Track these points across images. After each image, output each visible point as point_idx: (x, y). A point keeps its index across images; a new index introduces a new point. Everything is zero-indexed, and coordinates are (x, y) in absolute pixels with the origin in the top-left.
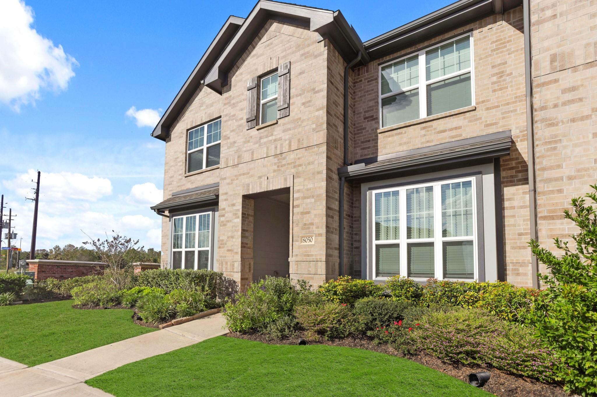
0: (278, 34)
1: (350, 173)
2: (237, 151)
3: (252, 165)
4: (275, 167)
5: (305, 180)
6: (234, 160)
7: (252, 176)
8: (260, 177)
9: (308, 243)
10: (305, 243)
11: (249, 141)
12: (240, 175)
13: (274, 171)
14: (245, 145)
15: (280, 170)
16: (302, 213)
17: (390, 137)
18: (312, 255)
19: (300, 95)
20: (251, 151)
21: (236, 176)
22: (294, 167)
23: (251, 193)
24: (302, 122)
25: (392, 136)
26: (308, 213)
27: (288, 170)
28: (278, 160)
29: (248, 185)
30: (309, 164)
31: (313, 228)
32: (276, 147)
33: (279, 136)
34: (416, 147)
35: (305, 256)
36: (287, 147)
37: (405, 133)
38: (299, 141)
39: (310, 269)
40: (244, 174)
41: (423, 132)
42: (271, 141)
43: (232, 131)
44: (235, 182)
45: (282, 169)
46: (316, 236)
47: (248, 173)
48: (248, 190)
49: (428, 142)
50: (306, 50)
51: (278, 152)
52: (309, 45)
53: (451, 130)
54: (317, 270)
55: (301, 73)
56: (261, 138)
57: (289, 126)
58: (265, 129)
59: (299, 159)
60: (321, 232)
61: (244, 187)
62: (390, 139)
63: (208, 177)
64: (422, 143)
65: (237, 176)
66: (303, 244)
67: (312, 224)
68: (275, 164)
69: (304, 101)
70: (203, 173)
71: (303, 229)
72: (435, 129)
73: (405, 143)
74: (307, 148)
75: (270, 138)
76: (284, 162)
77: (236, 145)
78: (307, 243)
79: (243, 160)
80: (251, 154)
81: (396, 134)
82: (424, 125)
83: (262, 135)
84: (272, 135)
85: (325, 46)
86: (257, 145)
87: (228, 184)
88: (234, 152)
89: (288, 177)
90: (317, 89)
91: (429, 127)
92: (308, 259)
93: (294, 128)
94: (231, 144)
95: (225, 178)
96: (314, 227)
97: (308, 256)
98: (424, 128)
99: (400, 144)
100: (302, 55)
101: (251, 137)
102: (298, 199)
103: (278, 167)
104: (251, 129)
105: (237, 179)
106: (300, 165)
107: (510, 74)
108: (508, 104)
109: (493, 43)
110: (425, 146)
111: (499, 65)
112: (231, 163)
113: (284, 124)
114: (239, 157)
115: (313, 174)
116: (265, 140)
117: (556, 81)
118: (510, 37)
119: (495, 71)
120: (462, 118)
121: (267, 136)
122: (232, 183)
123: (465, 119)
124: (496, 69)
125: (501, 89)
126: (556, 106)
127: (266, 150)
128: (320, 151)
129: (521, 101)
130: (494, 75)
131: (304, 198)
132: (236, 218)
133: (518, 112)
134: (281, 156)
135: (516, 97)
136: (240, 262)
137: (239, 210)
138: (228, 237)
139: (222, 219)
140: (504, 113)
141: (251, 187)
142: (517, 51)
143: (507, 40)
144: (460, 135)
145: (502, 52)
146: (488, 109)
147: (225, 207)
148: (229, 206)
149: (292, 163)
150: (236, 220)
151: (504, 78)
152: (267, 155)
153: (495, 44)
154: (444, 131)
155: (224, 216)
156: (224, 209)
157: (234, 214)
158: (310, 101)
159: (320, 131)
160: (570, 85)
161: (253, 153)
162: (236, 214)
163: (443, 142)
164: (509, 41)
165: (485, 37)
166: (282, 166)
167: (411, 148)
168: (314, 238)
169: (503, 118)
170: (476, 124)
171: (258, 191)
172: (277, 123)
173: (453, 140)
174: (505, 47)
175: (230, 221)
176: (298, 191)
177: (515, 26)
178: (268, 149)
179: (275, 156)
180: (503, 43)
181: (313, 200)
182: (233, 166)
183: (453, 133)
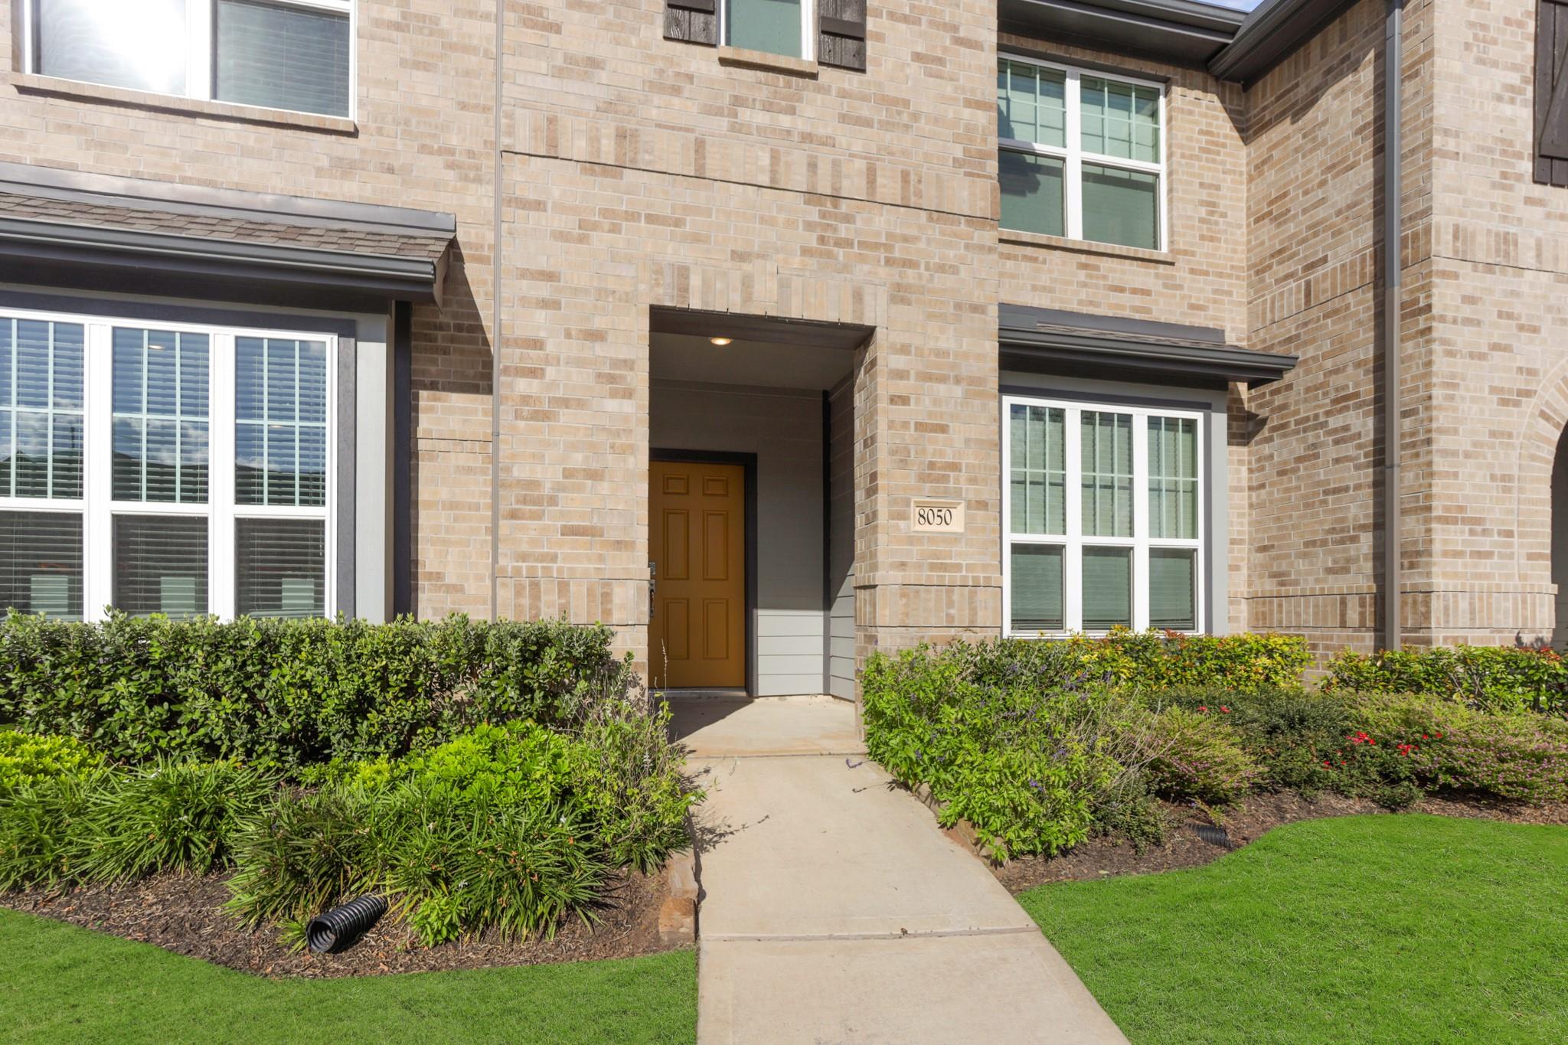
2: (607, 108)
3: (697, 195)
4: (811, 240)
5: (930, 316)
6: (593, 141)
7: (696, 238)
8: (739, 256)
9: (936, 528)
10: (926, 527)
11: (676, 91)
12: (632, 216)
13: (806, 251)
14: (657, 99)
15: (829, 255)
16: (920, 427)
17: (1009, 259)
18: (958, 567)
19: (905, 19)
20: (692, 137)
21: (606, 213)
22: (889, 262)
23: (695, 304)
24: (915, 117)
25: (1015, 258)
26: (943, 429)
27: (866, 268)
28: (823, 215)
29: (683, 272)
30: (942, 268)
31: (957, 481)
32: (813, 166)
33: (822, 131)
34: (1068, 307)
35: (933, 567)
36: (862, 182)
37: (1044, 262)
38: (905, 176)
39: (952, 611)
40: (651, 219)
41: (1082, 275)
42: (788, 132)
44: (601, 240)
45: (841, 253)
46: (969, 507)
47: (678, 223)
48: (684, 290)
49: (1091, 303)
51: (825, 187)
53: (1134, 291)
54: (973, 611)
56: (738, 101)
57: (865, 111)
58: (759, 73)
59: (906, 239)
60: (984, 497)
61: (659, 272)
62: (1009, 264)
63: (248, 152)
64: (1080, 302)
65: (615, 220)
66: (920, 528)
67: (955, 467)
68: (809, 226)
69: (919, 49)
70: (204, 122)
71: (922, 478)
72: (1105, 277)
74: (935, 215)
75: (785, 121)
76: (843, 230)
77: (602, 76)
78: (934, 528)
79: (647, 157)
80: (692, 146)
81: (1026, 258)
82: (1083, 258)
83: (746, 92)
84: (792, 111)
86: (723, 123)
88: (590, 105)
89: (868, 290)
91: (1097, 268)
92: (948, 577)
93: (887, 126)
94: (570, 59)
95: (539, 206)
96: (963, 475)
97: (944, 567)
98: (1084, 266)
99: (1034, 288)
101: (690, 78)
102: (902, 375)
103: (822, 240)
104: (688, 42)
105: (615, 229)
106: (911, 264)
107: (1224, 215)
108: (1220, 275)
109: (1201, 132)
110: (1085, 310)
111: (1211, 186)
112: (579, 148)
113: (843, 94)
114: (621, 136)
115: (958, 306)
116: (760, 118)
117: (1456, 276)
118: (1226, 136)
119: (1204, 195)
120: (1152, 271)
121: (768, 107)
122: (582, 239)
123: (1157, 276)
124: (1205, 191)
125: (1212, 239)
126: (1455, 322)
127: (765, 160)
128: (975, 241)
129: (1238, 278)
130: (1203, 203)
131: (926, 377)
132: (613, 394)
133: (1235, 298)
134: (835, 206)
135: (1232, 267)
136: (646, 586)
137: (629, 364)
138: (568, 473)
139: (523, 386)
140: (1216, 291)
141: (695, 281)
142: (1234, 172)
143: (1221, 140)
144: (1149, 311)
145: (1214, 161)
146: (1192, 271)
147: (542, 334)
148: (568, 335)
149: (876, 246)
150: (612, 405)
151: (1215, 218)
152: (773, 180)
153: (1204, 138)
154: (1122, 290)
155: (534, 373)
156: (537, 344)
157: (599, 375)
158: (940, 61)
159: (979, 176)
160: (1469, 292)
161: (700, 145)
162: (612, 379)
163: (1120, 313)
164: (1224, 145)
165: (1190, 113)
166: (838, 243)
167: (1057, 306)
168: (959, 514)
169: (1215, 301)
170: (1174, 296)
171: (736, 309)
172: (813, 76)
173: (1137, 316)
174: (1218, 153)
175: (581, 404)
176: (904, 349)
177: (1233, 120)
178: (775, 157)
179: (812, 196)
180: (1216, 144)
181: (958, 391)
182: (592, 165)
183: (1138, 300)
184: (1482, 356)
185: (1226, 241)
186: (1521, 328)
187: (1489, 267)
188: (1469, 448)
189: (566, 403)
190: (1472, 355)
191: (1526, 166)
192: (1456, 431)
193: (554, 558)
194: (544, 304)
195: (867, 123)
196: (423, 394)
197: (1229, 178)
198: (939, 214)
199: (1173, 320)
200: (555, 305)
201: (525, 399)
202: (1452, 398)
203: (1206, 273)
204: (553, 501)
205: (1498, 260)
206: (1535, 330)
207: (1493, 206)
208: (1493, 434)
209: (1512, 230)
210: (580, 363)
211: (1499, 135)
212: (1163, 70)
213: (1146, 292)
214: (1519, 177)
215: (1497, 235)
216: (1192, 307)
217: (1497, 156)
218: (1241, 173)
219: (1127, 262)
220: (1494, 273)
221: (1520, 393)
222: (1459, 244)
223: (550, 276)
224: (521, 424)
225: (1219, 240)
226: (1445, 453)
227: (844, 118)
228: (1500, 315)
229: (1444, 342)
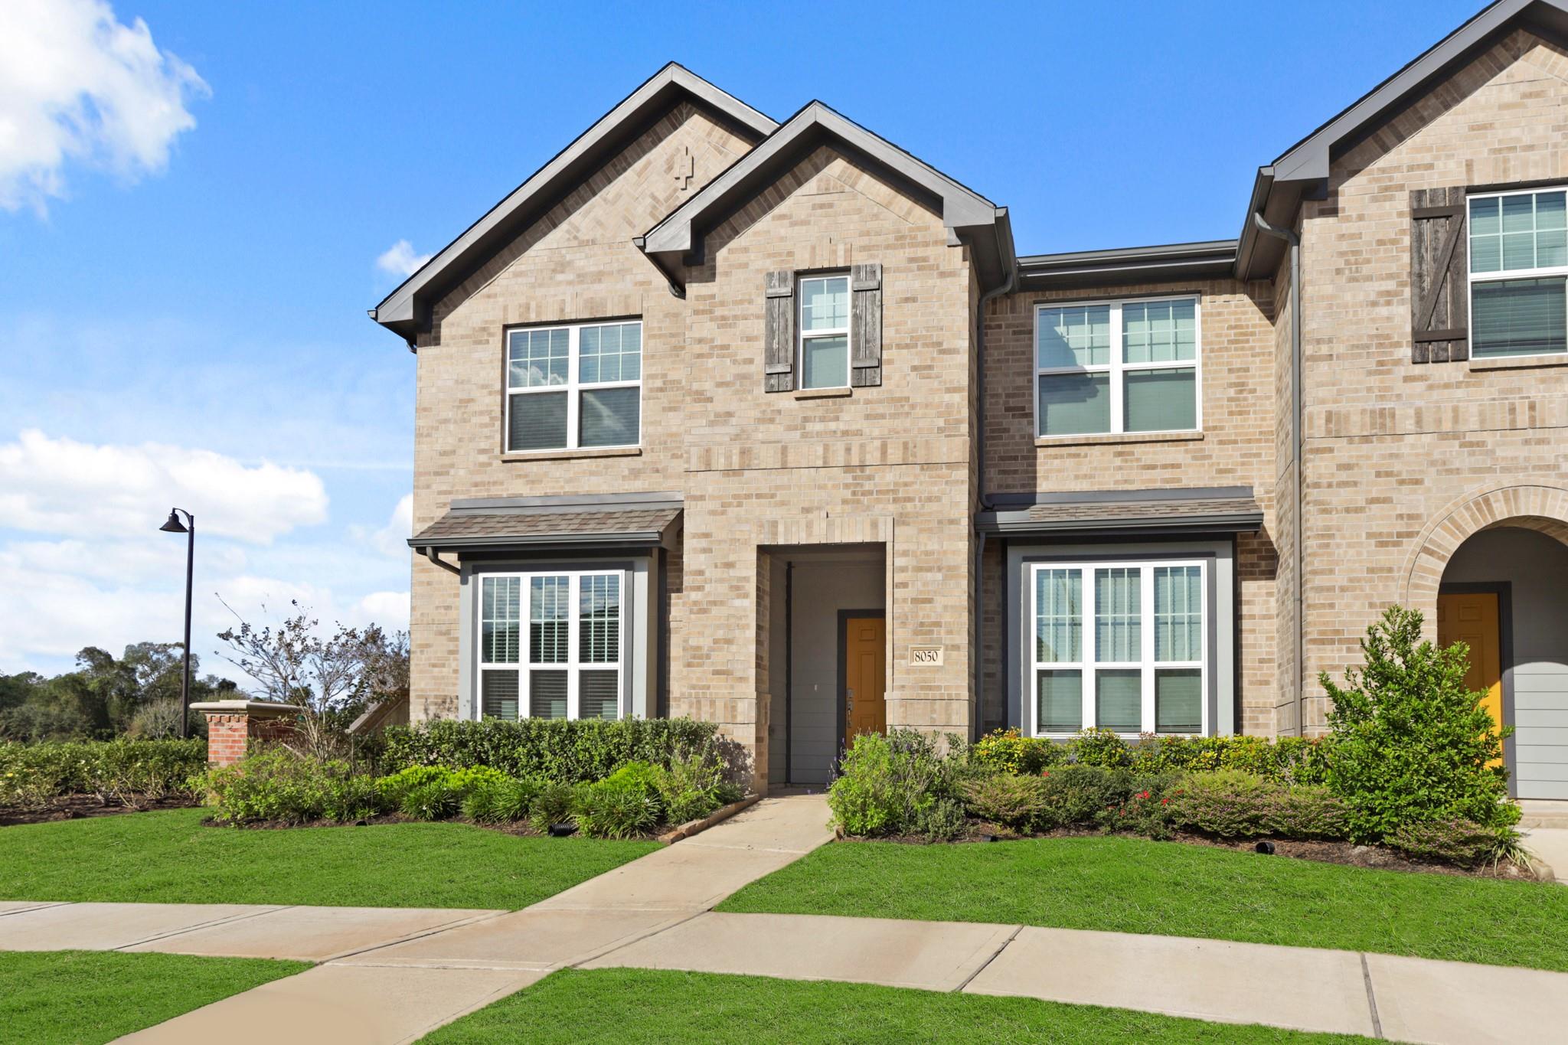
0: (847, 189)
1: (1000, 526)
2: (736, 438)
3: (783, 478)
4: (848, 494)
5: (921, 531)
6: (728, 457)
7: (783, 503)
8: (806, 510)
9: (927, 663)
10: (921, 663)
11: (772, 421)
12: (748, 496)
13: (845, 502)
14: (762, 427)
15: (858, 502)
16: (915, 601)
18: (939, 687)
19: (907, 346)
20: (780, 445)
21: (735, 497)
22: (895, 500)
23: (781, 541)
24: (913, 407)
26: (930, 601)
27: (881, 506)
28: (855, 478)
29: (774, 524)
30: (929, 499)
31: (939, 633)
32: (848, 450)
33: (854, 427)
34: (1105, 487)
35: (922, 688)
36: (877, 454)
37: (1086, 456)
38: (905, 445)
39: (934, 715)
40: (759, 496)
41: (1118, 461)
42: (835, 432)
43: (720, 385)
44: (733, 512)
45: (865, 500)
46: (946, 650)
47: (773, 496)
48: (775, 534)
49: (1126, 481)
50: (920, 252)
51: (855, 461)
52: (926, 244)
53: (1165, 467)
54: (948, 717)
55: (907, 300)
56: (806, 419)
57: (880, 409)
58: (818, 401)
59: (906, 484)
60: (957, 643)
61: (761, 526)
62: (1057, 462)
63: (592, 473)
64: (1116, 482)
65: (739, 500)
66: (915, 664)
67: (938, 624)
68: (847, 486)
69: (916, 363)
70: (572, 461)
71: (916, 633)
72: (1138, 460)
73: (1085, 476)
74: (925, 466)
75: (833, 426)
76: (868, 486)
77: (734, 421)
78: (926, 663)
79: (756, 462)
80: (780, 451)
81: (1069, 455)
82: (1119, 448)
83: (809, 414)
84: (837, 419)
85: (964, 260)
86: (798, 433)
87: (713, 513)
88: (727, 439)
89: (881, 520)
90: (945, 346)
91: (1131, 454)
92: (931, 694)
93: (894, 416)
94: (717, 415)
95: (702, 498)
96: (943, 630)
97: (930, 688)
98: (1120, 454)
100: (912, 260)
101: (780, 411)
102: (904, 569)
103: (854, 493)
104: (779, 392)
105: (740, 505)
106: (909, 499)
107: (1254, 391)
108: (1249, 441)
109: (1230, 328)
110: (1120, 487)
111: (1239, 370)
112: (720, 463)
113: (868, 402)
114: (743, 452)
115: (940, 522)
116: (818, 427)
117: (1331, 450)
118: (1254, 326)
119: (1233, 378)
120: (1182, 448)
121: (823, 419)
122: (723, 513)
123: (1186, 451)
124: (1233, 376)
125: (1240, 413)
126: (1330, 485)
127: (820, 450)
128: (953, 478)
129: (1267, 441)
130: (1231, 385)
131: (919, 569)
132: (738, 597)
133: (1263, 458)
134: (862, 471)
135: (1261, 433)
136: (754, 701)
137: (746, 579)
138: (716, 641)
139: (694, 596)
140: (1243, 456)
141: (781, 528)
142: (1263, 354)
143: (1250, 330)
144: (1179, 480)
145: (1243, 349)
146: (1221, 442)
147: (703, 567)
148: (716, 567)
149: (888, 491)
150: (738, 602)
151: (1245, 395)
152: (825, 462)
153: (1232, 332)
154: (1153, 467)
155: (700, 588)
156: (701, 573)
157: (731, 587)
158: (930, 367)
159: (955, 436)
160: (1345, 461)
161: (784, 450)
162: (738, 588)
163: (1151, 486)
164: (1253, 334)
165: (1219, 314)
166: (863, 494)
167: (1096, 488)
168: (941, 653)
169: (1243, 464)
170: (1203, 465)
171: (803, 542)
172: (850, 396)
173: (1168, 486)
174: (1247, 341)
175: (722, 603)
176: (905, 553)
177: (1263, 311)
178: (826, 448)
179: (848, 468)
180: (1245, 334)
181: (939, 576)
182: (728, 472)
183: (1168, 474)
184: (1358, 510)
185: (1255, 412)
186: (1402, 482)
187: (1366, 439)
188: (1345, 583)
189: (715, 603)
190: (1347, 510)
191: (1406, 352)
192: (1331, 571)
193: (708, 687)
194: (705, 551)
195: (883, 416)
196: (673, 595)
197: (1257, 359)
198: (927, 465)
199: (1201, 484)
200: (710, 550)
201: (695, 603)
202: (1327, 545)
203: (1235, 442)
204: (708, 657)
205: (1373, 432)
206: (1418, 482)
207: (1369, 389)
208: (1371, 570)
209: (1388, 405)
210: (721, 581)
211: (1375, 332)
212: (1193, 285)
213: (1178, 466)
214: (1398, 362)
215: (1373, 412)
216: (1220, 471)
217: (1374, 350)
218: (1270, 353)
219: (1159, 444)
220: (1372, 442)
221: (1399, 535)
222: (1332, 426)
223: (707, 535)
224: (693, 616)
225: (1248, 413)
226: (1320, 589)
227: (868, 417)
228: (1378, 474)
229: (1316, 503)
